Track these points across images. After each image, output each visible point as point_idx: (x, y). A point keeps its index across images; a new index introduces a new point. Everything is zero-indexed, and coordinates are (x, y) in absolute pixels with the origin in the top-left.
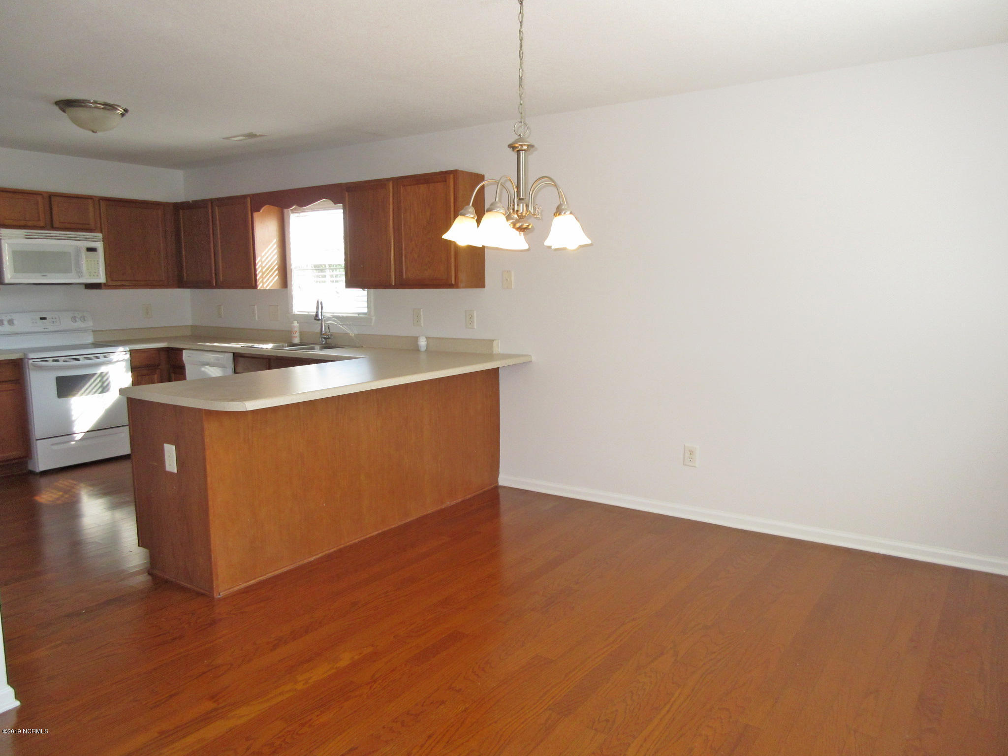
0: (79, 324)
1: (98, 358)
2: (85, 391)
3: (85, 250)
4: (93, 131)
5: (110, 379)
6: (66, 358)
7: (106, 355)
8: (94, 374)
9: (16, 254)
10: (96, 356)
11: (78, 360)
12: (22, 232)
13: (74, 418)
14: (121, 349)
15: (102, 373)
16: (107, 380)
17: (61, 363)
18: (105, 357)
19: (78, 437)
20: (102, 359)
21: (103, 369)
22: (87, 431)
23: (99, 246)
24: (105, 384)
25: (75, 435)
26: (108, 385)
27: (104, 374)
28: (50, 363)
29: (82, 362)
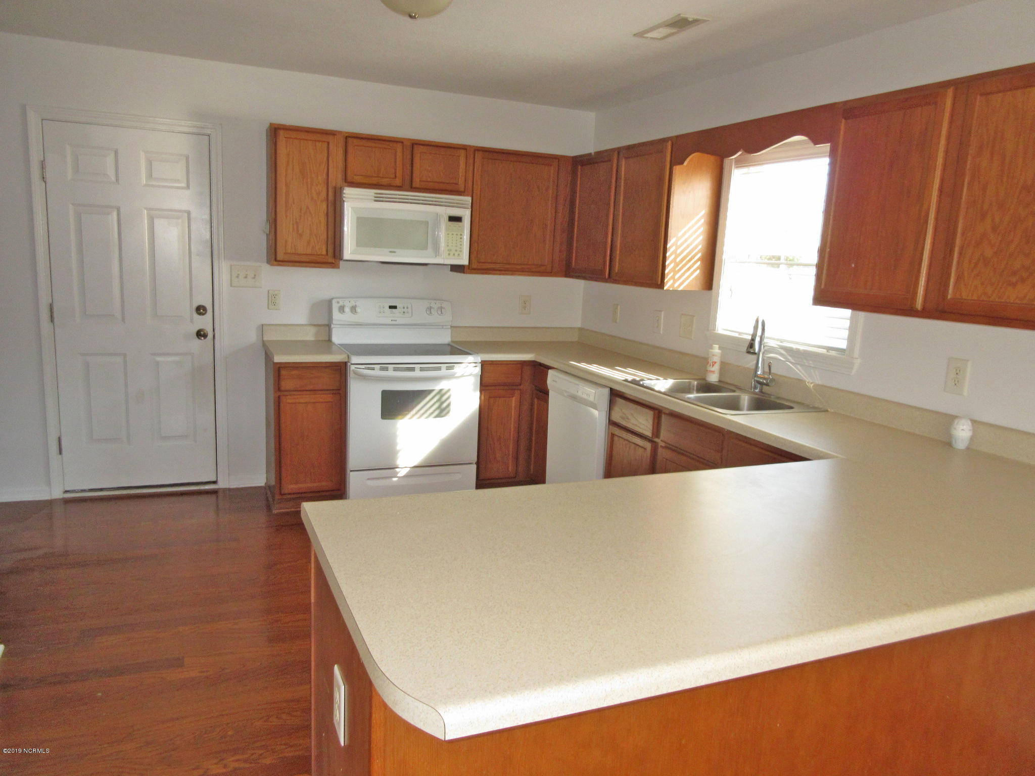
0: (435, 318)
1: (439, 369)
2: (416, 413)
3: (447, 219)
4: (411, 16)
5: (451, 399)
6: (398, 367)
7: (450, 366)
8: (430, 391)
9: (362, 222)
10: (437, 367)
11: (413, 369)
12: (371, 192)
13: (398, 448)
14: (470, 358)
15: (441, 390)
16: (449, 398)
17: (391, 373)
18: (448, 368)
19: (402, 472)
20: (444, 371)
21: (443, 385)
22: (413, 466)
23: (466, 214)
24: (445, 405)
25: (397, 470)
26: (449, 405)
27: (443, 392)
28: (377, 372)
29: (417, 373)
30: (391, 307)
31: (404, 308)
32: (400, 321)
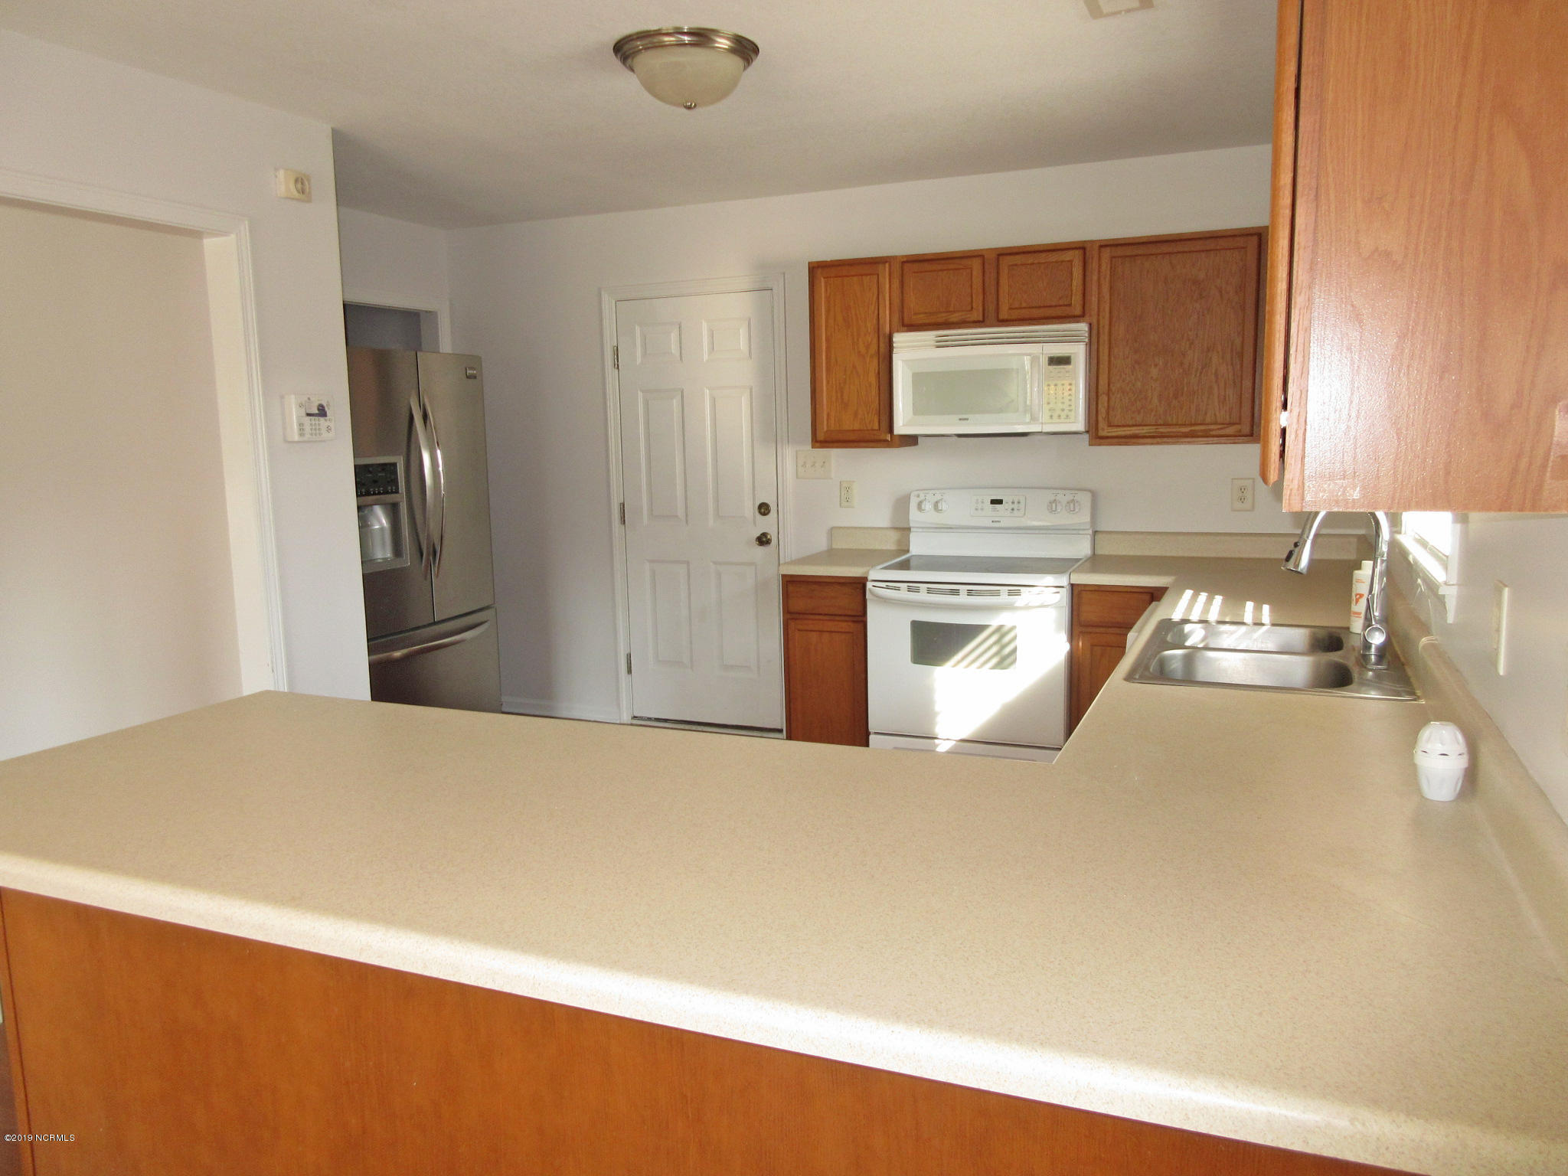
0: (1063, 519)
1: (997, 594)
2: (963, 659)
3: (1046, 361)
4: (689, 108)
5: (1017, 642)
6: (933, 587)
7: (1015, 590)
8: (980, 629)
9: (919, 379)
10: (993, 589)
11: (955, 592)
12: (930, 336)
13: (937, 708)
14: (1050, 579)
15: (1000, 627)
16: (1015, 638)
17: (923, 596)
18: (1011, 593)
19: (943, 747)
20: (1004, 598)
21: (995, 621)
22: (959, 738)
23: (1078, 352)
24: (1007, 650)
25: (936, 741)
26: (1014, 650)
27: (1005, 629)
28: (903, 594)
29: (963, 599)
30: (994, 502)
31: (1013, 503)
32: (1005, 523)
